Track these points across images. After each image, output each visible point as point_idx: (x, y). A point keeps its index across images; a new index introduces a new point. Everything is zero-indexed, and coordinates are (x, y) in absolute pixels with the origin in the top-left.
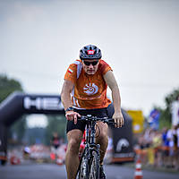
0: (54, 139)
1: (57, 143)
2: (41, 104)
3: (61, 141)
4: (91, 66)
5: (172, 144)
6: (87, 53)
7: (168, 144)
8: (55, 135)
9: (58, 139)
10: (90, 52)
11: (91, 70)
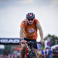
0: (6, 53)
1: (7, 54)
2: (2, 41)
3: (9, 53)
4: (31, 21)
5: (45, 54)
6: (29, 15)
7: (43, 54)
8: (7, 51)
9: (8, 52)
10: (30, 15)
11: (31, 23)
